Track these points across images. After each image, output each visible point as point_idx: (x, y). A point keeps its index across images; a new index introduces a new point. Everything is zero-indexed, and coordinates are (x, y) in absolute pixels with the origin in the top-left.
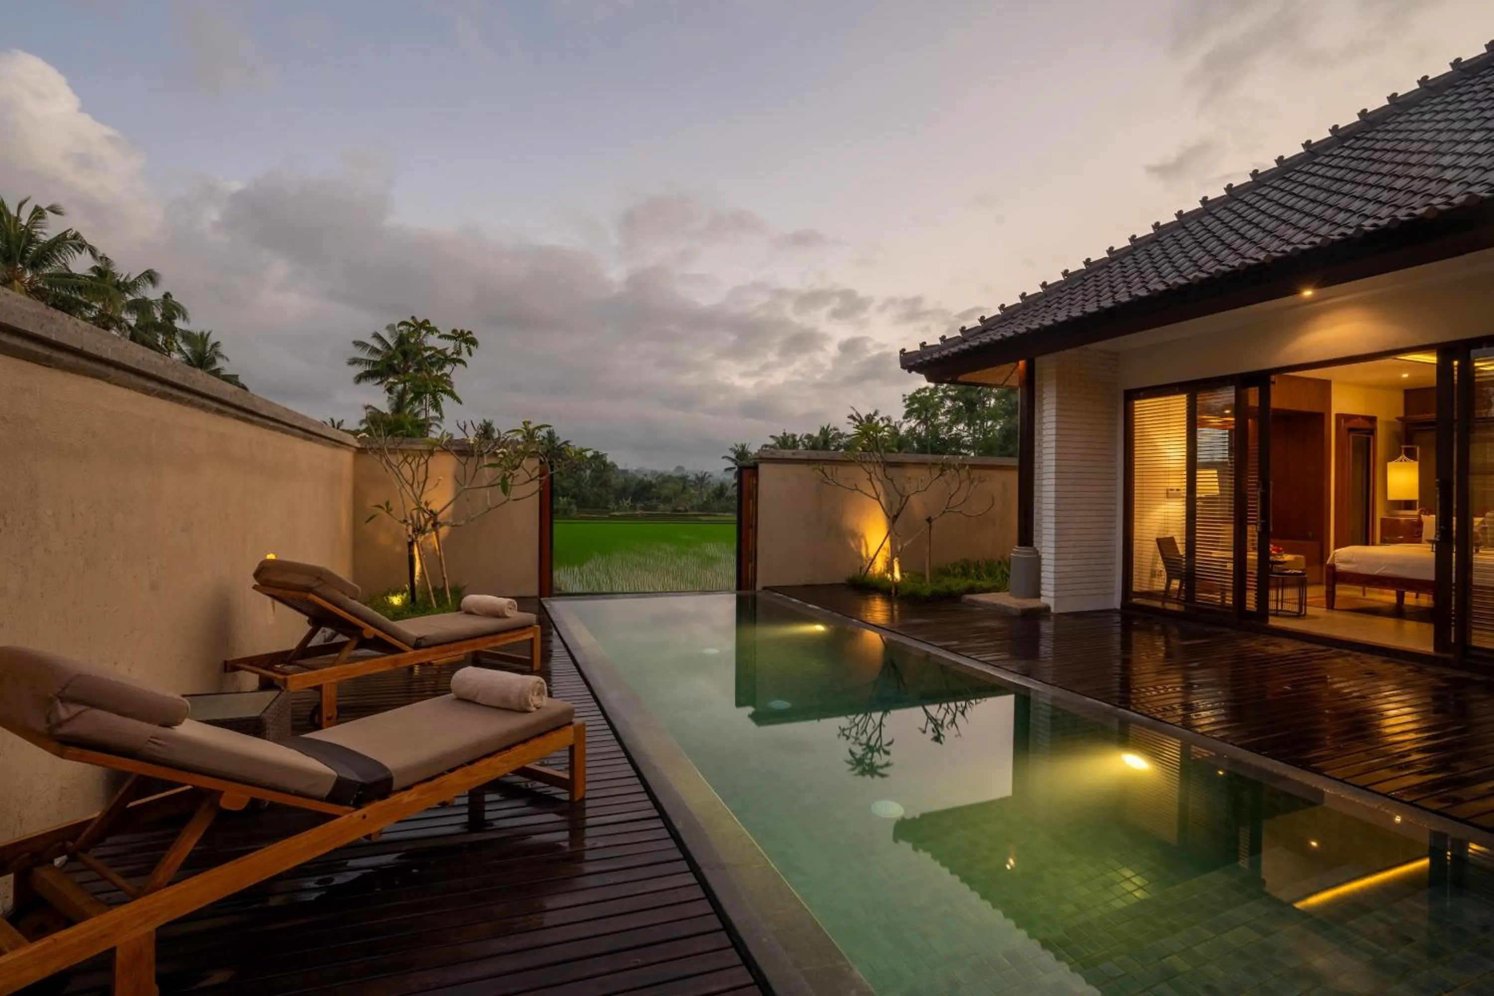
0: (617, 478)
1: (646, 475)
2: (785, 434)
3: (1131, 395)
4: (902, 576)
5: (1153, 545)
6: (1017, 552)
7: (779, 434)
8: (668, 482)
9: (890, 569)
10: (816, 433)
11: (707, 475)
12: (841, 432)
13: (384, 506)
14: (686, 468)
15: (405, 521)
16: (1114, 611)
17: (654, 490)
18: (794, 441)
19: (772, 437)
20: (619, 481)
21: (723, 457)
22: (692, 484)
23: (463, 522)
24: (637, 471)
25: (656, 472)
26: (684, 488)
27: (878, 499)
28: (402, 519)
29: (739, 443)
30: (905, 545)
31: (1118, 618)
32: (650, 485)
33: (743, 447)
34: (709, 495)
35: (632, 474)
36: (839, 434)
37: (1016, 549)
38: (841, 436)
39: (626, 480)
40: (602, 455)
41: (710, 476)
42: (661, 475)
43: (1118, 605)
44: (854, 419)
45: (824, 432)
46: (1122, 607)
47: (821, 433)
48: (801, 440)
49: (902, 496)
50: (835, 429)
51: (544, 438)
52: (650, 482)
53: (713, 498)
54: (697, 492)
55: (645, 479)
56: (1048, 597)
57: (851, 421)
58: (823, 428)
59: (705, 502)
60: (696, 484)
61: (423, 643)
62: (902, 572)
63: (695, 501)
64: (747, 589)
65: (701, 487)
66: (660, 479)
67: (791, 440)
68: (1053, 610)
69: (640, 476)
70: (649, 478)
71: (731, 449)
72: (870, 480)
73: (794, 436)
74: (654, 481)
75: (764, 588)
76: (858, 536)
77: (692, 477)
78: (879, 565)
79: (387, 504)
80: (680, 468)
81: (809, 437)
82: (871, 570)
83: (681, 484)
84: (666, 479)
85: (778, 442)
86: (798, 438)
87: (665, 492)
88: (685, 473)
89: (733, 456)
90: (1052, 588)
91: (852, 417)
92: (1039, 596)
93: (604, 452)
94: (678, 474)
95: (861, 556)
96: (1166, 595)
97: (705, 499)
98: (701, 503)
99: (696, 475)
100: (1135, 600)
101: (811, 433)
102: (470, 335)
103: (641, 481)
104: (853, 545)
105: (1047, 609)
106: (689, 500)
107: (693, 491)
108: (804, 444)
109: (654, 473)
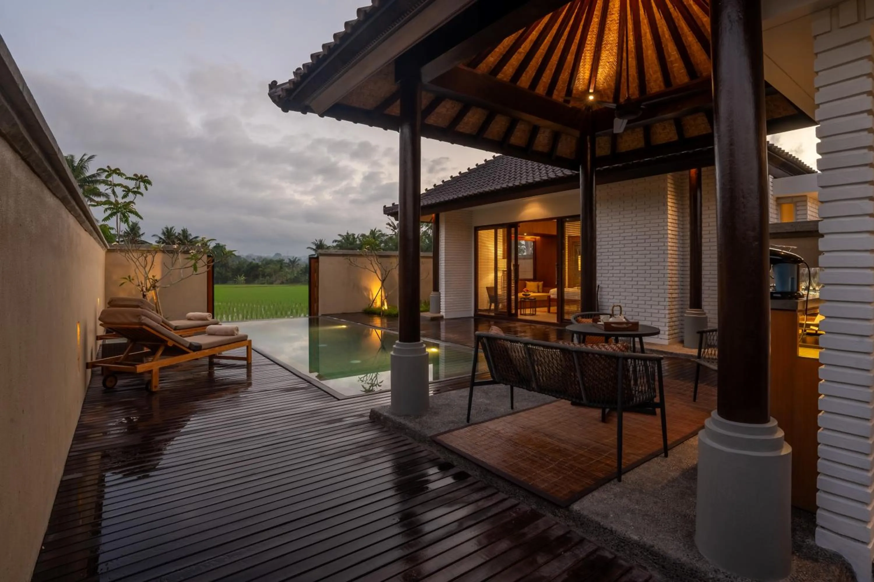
0: (233, 261)
1: (254, 259)
2: (348, 233)
3: (477, 229)
4: (388, 308)
5: (485, 290)
6: (433, 294)
7: (344, 234)
8: (269, 264)
9: (382, 304)
10: (368, 233)
11: (297, 259)
12: (383, 232)
13: (128, 278)
14: (283, 255)
15: (139, 285)
16: (471, 317)
17: (260, 269)
18: (354, 238)
19: (340, 235)
20: (234, 263)
21: (308, 248)
22: (287, 265)
23: (169, 286)
24: (247, 256)
25: (261, 257)
26: (281, 268)
27: (376, 273)
28: (138, 284)
29: (318, 239)
30: (390, 293)
31: (473, 320)
32: (257, 266)
33: (321, 241)
34: (298, 272)
35: (244, 259)
36: (381, 234)
37: (432, 293)
38: (383, 235)
39: (239, 262)
40: (222, 246)
41: (299, 260)
42: (265, 259)
43: (473, 315)
44: (390, 225)
45: (373, 233)
46: (474, 314)
47: (370, 234)
48: (358, 237)
49: (386, 271)
50: (380, 231)
51: (179, 234)
52: (257, 264)
53: (301, 274)
54: (291, 270)
55: (254, 262)
56: (443, 313)
57: (388, 226)
58: (372, 230)
59: (295, 277)
60: (290, 265)
61: (178, 328)
62: (388, 305)
63: (289, 276)
64: (314, 315)
65: (293, 267)
66: (264, 262)
67: (352, 237)
68: (444, 317)
69: (250, 260)
70: (257, 261)
71: (312, 243)
72: (371, 264)
73: (353, 235)
74: (260, 263)
75: (322, 315)
76: (368, 290)
77: (286, 261)
78: (378, 303)
79: (129, 277)
80: (277, 254)
81: (363, 235)
82: (374, 304)
83: (279, 266)
84: (268, 262)
85: (343, 239)
86: (356, 236)
87: (268, 270)
88: (281, 258)
89: (314, 247)
90: (444, 308)
91: (389, 224)
92: (439, 312)
93: (224, 244)
94: (277, 258)
95: (369, 299)
96: (489, 310)
97: (295, 275)
98: (293, 277)
99: (290, 259)
100: (479, 313)
101: (364, 233)
102: (147, 178)
103: (251, 263)
104: (365, 294)
105: (442, 317)
106: (285, 276)
107: (287, 270)
108: (360, 239)
109: (259, 258)
